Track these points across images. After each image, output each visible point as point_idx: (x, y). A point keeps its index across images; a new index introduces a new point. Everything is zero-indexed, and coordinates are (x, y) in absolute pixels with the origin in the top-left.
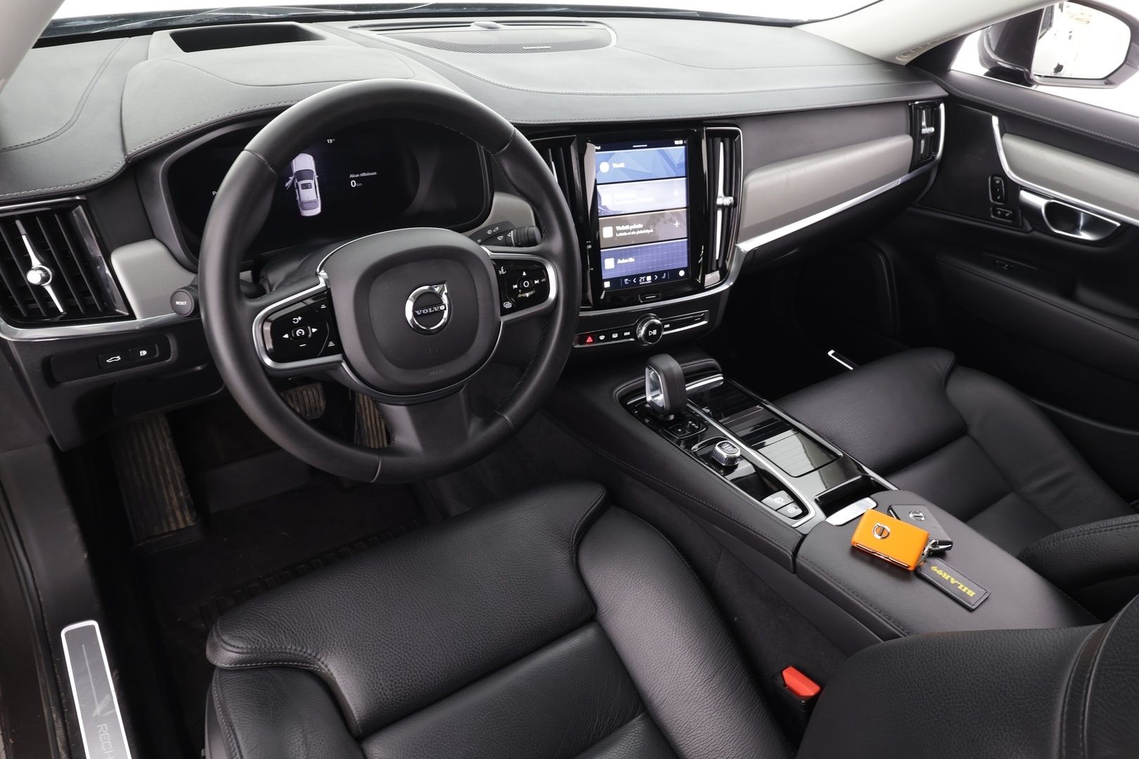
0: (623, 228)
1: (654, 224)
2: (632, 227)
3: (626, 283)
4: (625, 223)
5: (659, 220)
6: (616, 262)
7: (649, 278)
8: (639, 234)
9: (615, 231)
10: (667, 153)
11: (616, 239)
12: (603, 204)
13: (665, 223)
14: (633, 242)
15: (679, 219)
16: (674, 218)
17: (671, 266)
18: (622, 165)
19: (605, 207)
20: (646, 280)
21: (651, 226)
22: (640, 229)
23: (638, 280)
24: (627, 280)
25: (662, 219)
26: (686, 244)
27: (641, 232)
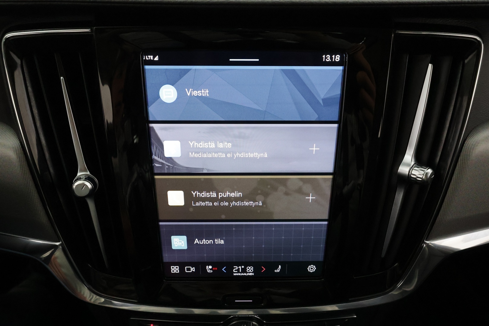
0: (204, 194)
1: (266, 195)
2: (221, 195)
3: (209, 271)
4: (209, 186)
5: (275, 189)
6: (190, 242)
7: (250, 270)
8: (234, 207)
9: (188, 198)
10: (302, 76)
11: (191, 210)
12: (167, 154)
13: (287, 194)
14: (223, 217)
15: (316, 188)
16: (307, 188)
17: (292, 257)
18: (205, 93)
19: (170, 160)
20: (244, 271)
21: (258, 197)
22: (236, 199)
23: (230, 270)
24: (210, 267)
25: (282, 188)
26: (325, 229)
27: (238, 204)
